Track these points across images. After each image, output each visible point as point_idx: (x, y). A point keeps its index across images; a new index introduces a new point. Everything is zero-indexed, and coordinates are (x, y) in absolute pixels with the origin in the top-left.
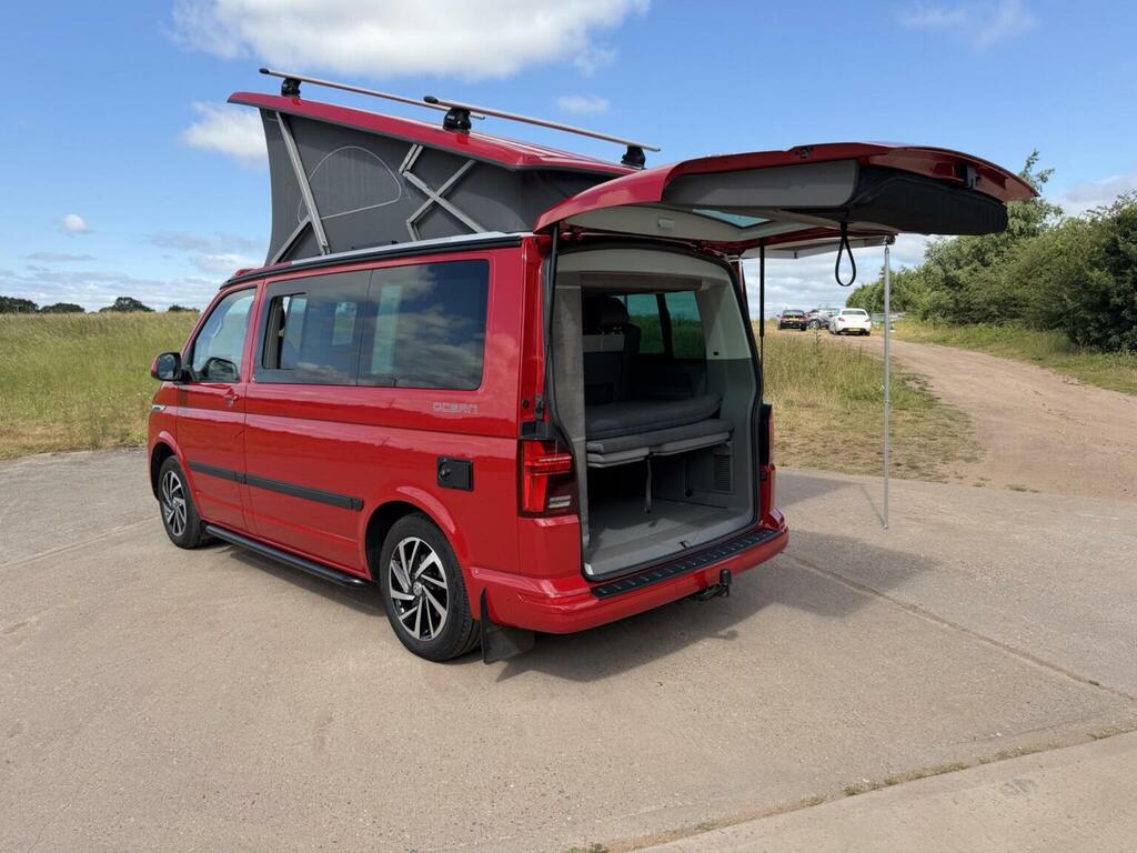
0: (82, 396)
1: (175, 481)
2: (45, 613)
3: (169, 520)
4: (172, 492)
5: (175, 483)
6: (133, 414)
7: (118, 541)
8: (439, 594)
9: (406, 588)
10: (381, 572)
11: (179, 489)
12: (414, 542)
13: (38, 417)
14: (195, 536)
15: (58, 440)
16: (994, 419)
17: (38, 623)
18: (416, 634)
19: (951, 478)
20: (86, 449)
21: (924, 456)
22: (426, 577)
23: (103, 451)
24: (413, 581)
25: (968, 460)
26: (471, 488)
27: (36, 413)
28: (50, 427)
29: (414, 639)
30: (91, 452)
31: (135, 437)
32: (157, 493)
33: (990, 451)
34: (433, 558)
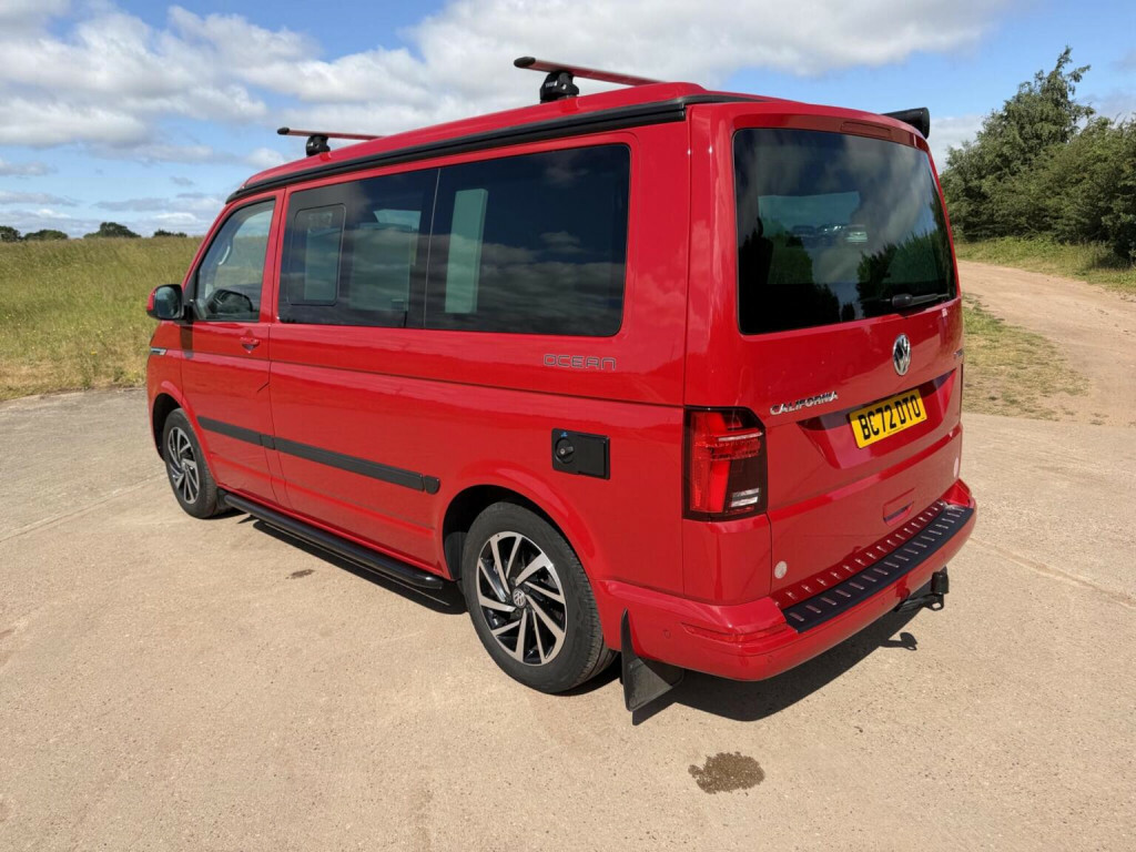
0: (70, 330)
1: (182, 438)
2: (35, 614)
3: (178, 484)
4: (180, 452)
5: (183, 442)
6: (126, 350)
7: (119, 509)
8: (551, 607)
9: (501, 594)
10: (465, 571)
11: (189, 449)
12: (514, 539)
13: (23, 354)
14: (212, 505)
15: (46, 380)
16: (1074, 342)
17: (28, 630)
18: (518, 654)
19: (1060, 414)
20: (78, 390)
21: (1019, 388)
22: (531, 585)
23: (95, 392)
24: (512, 587)
25: (1072, 393)
26: (605, 475)
27: (20, 350)
28: (37, 366)
29: (518, 662)
30: (82, 394)
31: (129, 376)
32: (162, 452)
33: (1093, 381)
34: (543, 561)
